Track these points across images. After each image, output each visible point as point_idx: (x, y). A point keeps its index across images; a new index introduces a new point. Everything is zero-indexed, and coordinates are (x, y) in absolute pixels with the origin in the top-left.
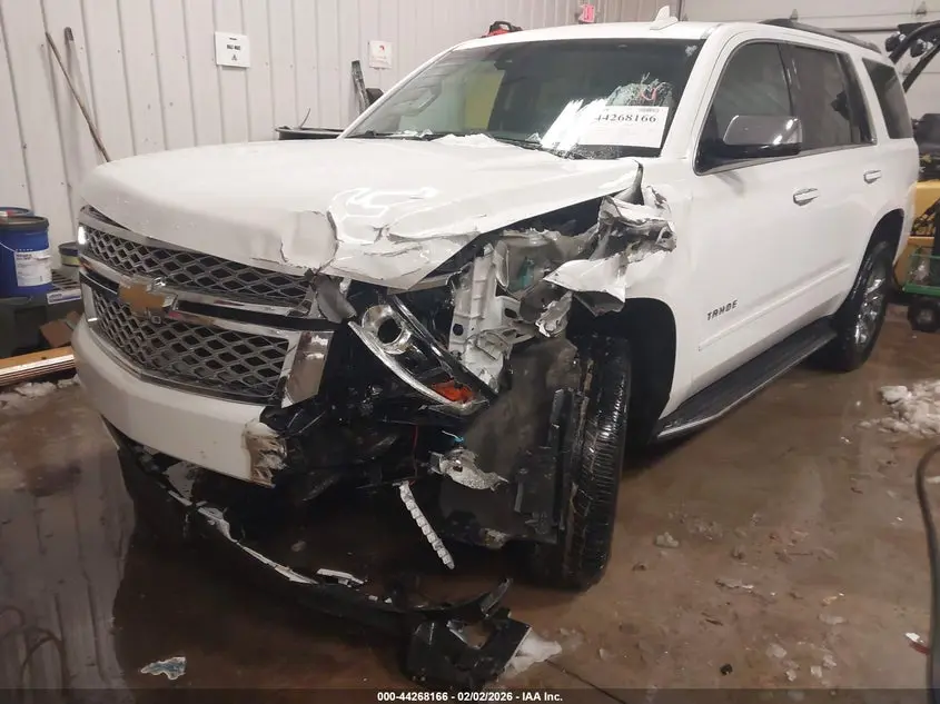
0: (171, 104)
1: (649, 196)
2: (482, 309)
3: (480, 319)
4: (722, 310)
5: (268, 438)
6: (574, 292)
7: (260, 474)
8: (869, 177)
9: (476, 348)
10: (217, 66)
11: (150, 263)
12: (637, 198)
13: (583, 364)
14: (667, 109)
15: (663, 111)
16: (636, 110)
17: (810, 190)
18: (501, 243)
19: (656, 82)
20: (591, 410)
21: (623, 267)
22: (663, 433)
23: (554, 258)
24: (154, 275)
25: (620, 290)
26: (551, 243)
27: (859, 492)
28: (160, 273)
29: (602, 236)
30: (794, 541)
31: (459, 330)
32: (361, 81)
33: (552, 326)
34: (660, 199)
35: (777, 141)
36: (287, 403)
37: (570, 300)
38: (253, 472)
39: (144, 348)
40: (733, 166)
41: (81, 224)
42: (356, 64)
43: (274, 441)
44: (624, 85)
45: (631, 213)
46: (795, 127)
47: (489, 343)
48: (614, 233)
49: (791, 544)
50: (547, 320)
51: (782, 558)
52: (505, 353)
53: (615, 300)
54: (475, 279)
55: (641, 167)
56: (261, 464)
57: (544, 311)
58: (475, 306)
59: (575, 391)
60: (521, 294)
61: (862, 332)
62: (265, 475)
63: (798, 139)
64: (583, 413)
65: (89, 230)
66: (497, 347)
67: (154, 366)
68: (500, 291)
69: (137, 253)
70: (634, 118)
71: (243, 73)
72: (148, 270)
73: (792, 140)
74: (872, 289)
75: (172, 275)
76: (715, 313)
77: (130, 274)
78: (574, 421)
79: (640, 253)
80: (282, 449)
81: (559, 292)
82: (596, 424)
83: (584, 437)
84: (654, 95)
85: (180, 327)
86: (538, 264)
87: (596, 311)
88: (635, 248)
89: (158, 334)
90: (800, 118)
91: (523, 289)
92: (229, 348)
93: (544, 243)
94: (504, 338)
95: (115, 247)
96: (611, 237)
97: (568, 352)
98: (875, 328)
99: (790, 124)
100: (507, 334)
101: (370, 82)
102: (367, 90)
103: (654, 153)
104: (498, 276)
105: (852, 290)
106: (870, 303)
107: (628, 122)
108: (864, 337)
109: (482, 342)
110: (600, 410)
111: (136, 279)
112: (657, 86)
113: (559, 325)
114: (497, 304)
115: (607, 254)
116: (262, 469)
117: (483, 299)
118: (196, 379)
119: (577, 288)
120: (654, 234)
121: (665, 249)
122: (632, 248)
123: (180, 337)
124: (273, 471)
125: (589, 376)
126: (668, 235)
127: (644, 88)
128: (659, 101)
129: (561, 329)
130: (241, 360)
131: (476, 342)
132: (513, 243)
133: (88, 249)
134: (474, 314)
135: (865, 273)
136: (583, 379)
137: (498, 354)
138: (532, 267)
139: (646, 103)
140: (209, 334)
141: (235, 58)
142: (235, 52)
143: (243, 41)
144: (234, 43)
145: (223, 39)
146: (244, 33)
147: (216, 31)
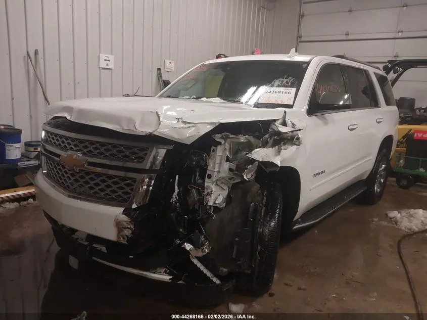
0: (79, 83)
1: (289, 123)
2: (219, 168)
3: (219, 172)
4: (319, 174)
5: (126, 221)
6: (259, 162)
7: (122, 238)
8: (378, 121)
9: (217, 185)
10: (100, 68)
11: (76, 146)
12: (284, 124)
13: (263, 192)
14: (295, 89)
15: (294, 90)
16: (282, 89)
17: (355, 125)
18: (229, 140)
19: (290, 78)
20: (266, 212)
21: (279, 152)
22: (295, 227)
23: (250, 147)
24: (77, 151)
25: (278, 161)
26: (249, 141)
27: (380, 256)
28: (80, 150)
29: (270, 140)
30: (353, 276)
31: (210, 177)
32: (161, 77)
33: (249, 176)
34: (293, 125)
35: (341, 103)
36: (134, 206)
37: (257, 165)
38: (119, 237)
39: (70, 183)
40: (323, 113)
41: (44, 130)
42: (159, 69)
43: (129, 223)
44: (277, 79)
45: (283, 129)
46: (348, 98)
47: (222, 183)
48: (276, 137)
49: (351, 277)
50: (247, 173)
51: (347, 283)
52: (229, 187)
53: (276, 166)
54: (218, 154)
55: (285, 112)
56: (122, 234)
57: (247, 169)
58: (217, 166)
59: (259, 204)
60: (236, 162)
61: (378, 188)
62: (124, 238)
63: (350, 102)
64: (262, 214)
65: (47, 132)
66: (226, 184)
67: (74, 191)
68: (228, 160)
69: (70, 142)
70: (281, 92)
71: (110, 71)
72: (75, 149)
73: (348, 103)
74: (381, 169)
75: (85, 151)
76: (317, 175)
77: (66, 151)
78: (259, 217)
79: (286, 146)
80: (132, 227)
81: (253, 161)
82: (268, 219)
83: (263, 225)
84: (290, 84)
85: (88, 173)
86: (243, 150)
87: (268, 170)
88: (284, 144)
89: (77, 177)
90: (350, 94)
91: (237, 160)
92: (110, 182)
93: (246, 141)
94: (229, 181)
95: (59, 139)
96: (274, 139)
97: (256, 187)
98: (383, 186)
99: (346, 97)
100: (230, 179)
101: (165, 77)
102: (164, 81)
103: (291, 106)
104: (228, 153)
105: (373, 168)
106: (381, 175)
107: (279, 94)
108: (379, 190)
109: (219, 183)
110: (270, 213)
111: (69, 152)
112: (291, 80)
113: (252, 176)
114: (226, 165)
115: (273, 146)
116: (122, 236)
117: (220, 164)
118: (94, 197)
119: (260, 159)
120: (292, 138)
121: (297, 145)
122: (283, 144)
123: (87, 178)
124: (127, 236)
125: (265, 198)
126: (298, 139)
127: (285, 80)
128: (292, 86)
129: (253, 177)
130: (115, 187)
131: (217, 183)
132: (233, 140)
133: (46, 141)
134: (217, 170)
135: (378, 162)
136: (262, 200)
137: (226, 187)
138: (241, 151)
139: (286, 87)
140: (101, 176)
141: (107, 65)
142: (108, 62)
143: (111, 58)
144: (107, 59)
145: (103, 57)
146: (112, 54)
147: (100, 53)
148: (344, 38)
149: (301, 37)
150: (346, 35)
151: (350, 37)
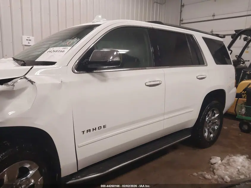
4: (94, 129)
8: (199, 77)
10: (23, 45)
16: (61, 48)
17: (156, 81)
70: (58, 51)
73: (116, 59)
74: (214, 117)
76: (89, 131)
98: (218, 132)
108: (212, 135)
141: (29, 43)
142: (29, 41)
143: (31, 38)
144: (29, 39)
145: (25, 37)
146: (33, 36)
147: (23, 34)
148: (212, 18)
149: (182, 21)
150: (213, 16)
151: (215, 18)
